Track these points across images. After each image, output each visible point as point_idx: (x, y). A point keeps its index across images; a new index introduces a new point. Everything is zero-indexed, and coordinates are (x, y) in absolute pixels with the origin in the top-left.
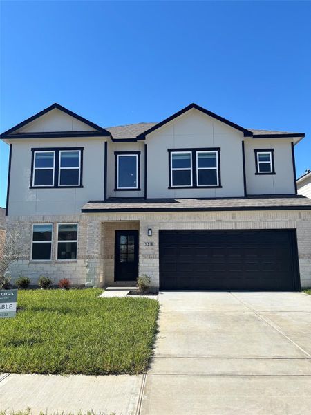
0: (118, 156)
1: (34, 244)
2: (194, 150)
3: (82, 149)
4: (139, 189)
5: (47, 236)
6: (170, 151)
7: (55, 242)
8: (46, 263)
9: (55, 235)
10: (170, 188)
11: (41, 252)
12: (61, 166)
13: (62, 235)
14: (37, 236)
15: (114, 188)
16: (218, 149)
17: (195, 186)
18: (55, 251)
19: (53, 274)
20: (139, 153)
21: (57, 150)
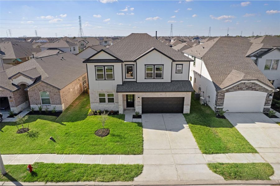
0: (126, 66)
1: (99, 98)
2: (154, 65)
3: (113, 66)
4: (134, 78)
5: (104, 95)
6: (145, 65)
7: (106, 98)
8: (104, 104)
9: (106, 95)
10: (145, 79)
11: (102, 101)
12: (106, 72)
13: (109, 95)
14: (100, 95)
15: (125, 78)
16: (163, 65)
17: (154, 78)
18: (107, 100)
19: (107, 107)
20: (134, 65)
21: (104, 66)
